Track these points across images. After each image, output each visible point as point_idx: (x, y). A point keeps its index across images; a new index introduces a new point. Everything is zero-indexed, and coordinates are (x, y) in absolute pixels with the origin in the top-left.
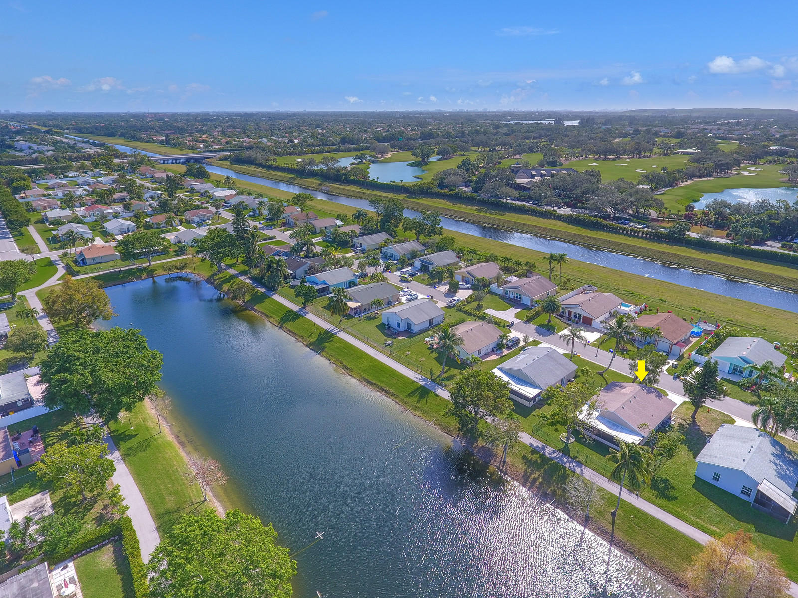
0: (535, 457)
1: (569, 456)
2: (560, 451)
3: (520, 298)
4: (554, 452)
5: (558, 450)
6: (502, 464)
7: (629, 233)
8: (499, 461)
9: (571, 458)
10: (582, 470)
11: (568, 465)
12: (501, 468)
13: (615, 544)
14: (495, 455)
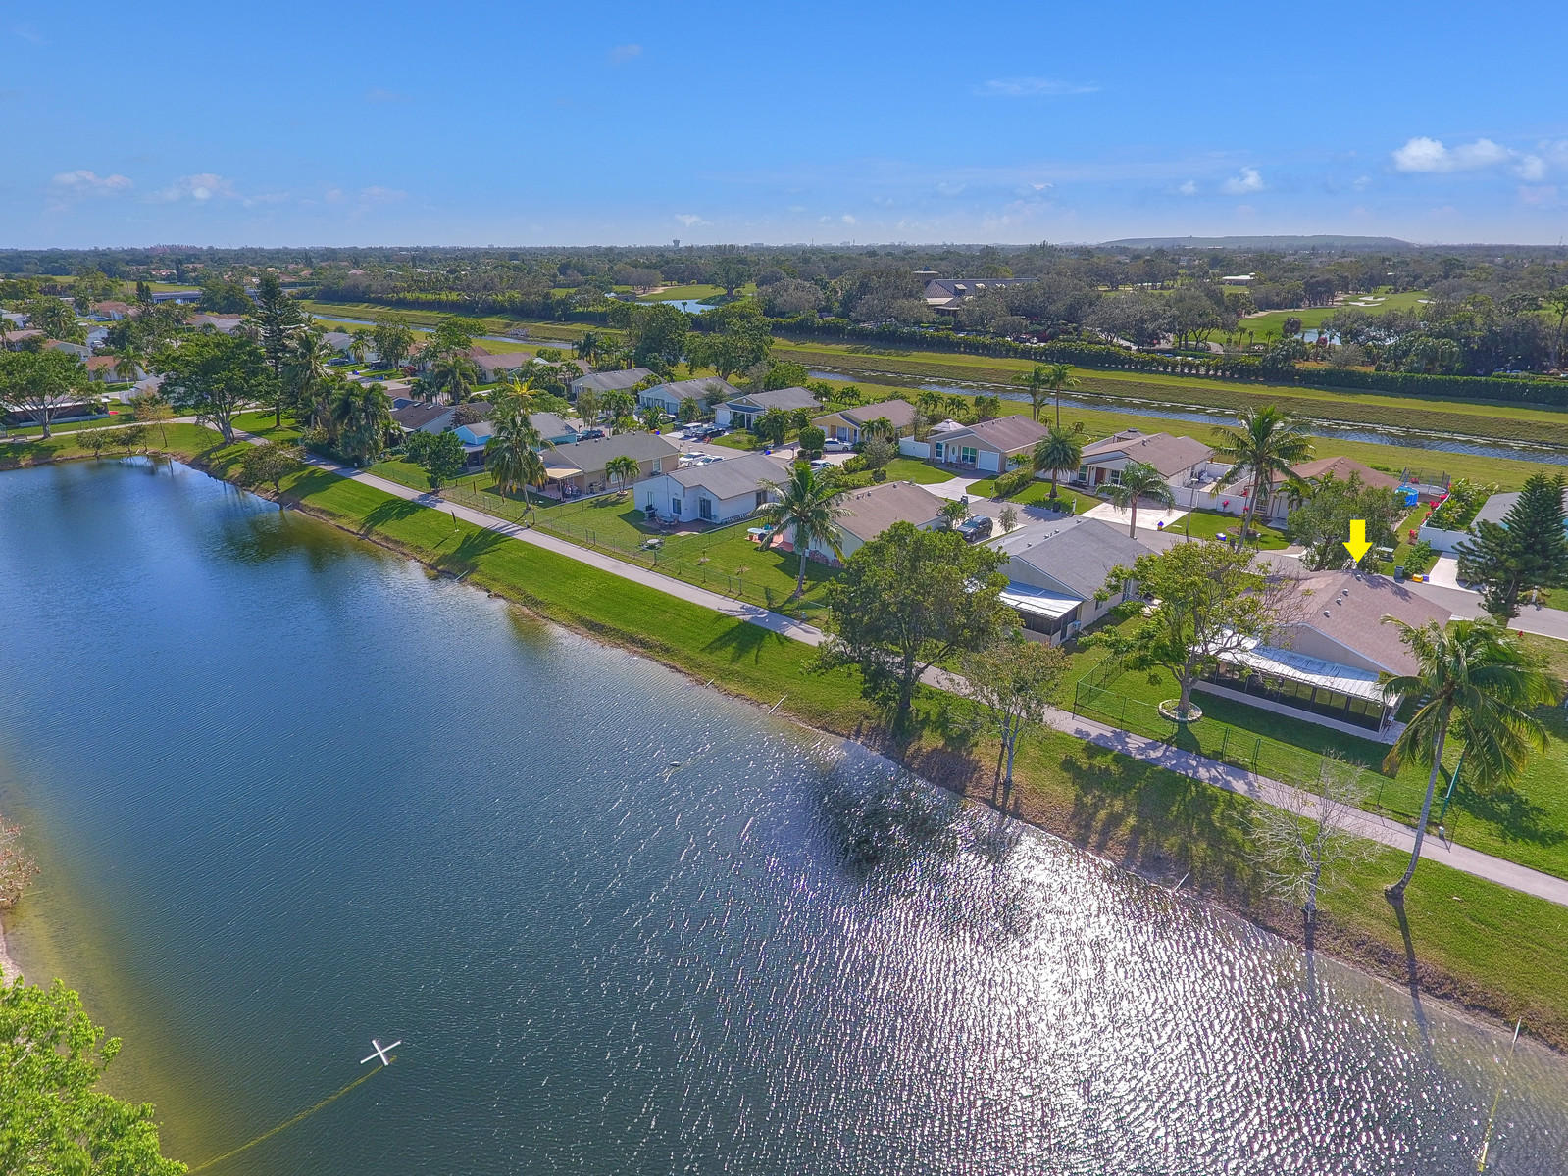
0: (1102, 762)
1: (1200, 754)
2: (1168, 742)
3: (973, 459)
4: (1154, 746)
5: (1163, 741)
6: (1001, 790)
7: (1178, 369)
8: (991, 783)
9: (1206, 757)
10: (1250, 784)
11: (1203, 773)
12: (999, 801)
13: (1428, 990)
14: (976, 769)
